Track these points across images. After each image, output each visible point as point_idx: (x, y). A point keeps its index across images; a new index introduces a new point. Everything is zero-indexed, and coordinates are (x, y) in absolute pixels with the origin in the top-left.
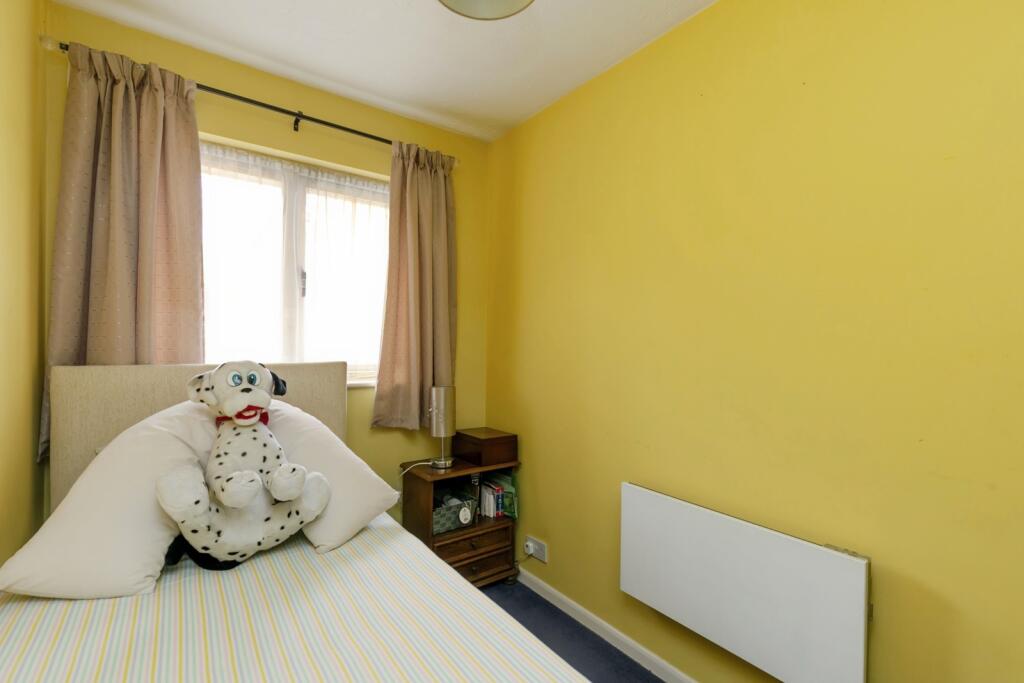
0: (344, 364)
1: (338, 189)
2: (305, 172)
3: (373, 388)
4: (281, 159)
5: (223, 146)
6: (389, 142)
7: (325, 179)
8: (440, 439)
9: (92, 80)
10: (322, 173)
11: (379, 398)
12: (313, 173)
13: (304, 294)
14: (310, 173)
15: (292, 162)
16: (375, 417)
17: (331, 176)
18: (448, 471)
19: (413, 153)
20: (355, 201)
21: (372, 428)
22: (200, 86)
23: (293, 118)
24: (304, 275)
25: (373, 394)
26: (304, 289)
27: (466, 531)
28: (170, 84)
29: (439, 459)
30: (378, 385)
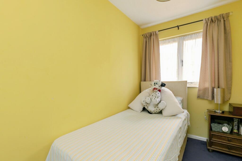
0: (187, 81)
1: (191, 38)
2: (182, 37)
3: (197, 88)
4: (176, 37)
5: (165, 39)
6: (202, 20)
7: (187, 37)
8: (219, 104)
9: (145, 39)
10: (186, 36)
11: (199, 90)
12: (184, 37)
13: (182, 66)
14: (183, 37)
15: (179, 36)
16: (198, 95)
17: (189, 36)
18: (220, 114)
19: (210, 19)
20: (196, 39)
21: (197, 98)
22: (159, 31)
23: (177, 28)
24: (182, 61)
25: (197, 89)
26: (183, 65)
27: (225, 134)
28: (154, 33)
29: (218, 110)
30: (199, 87)
